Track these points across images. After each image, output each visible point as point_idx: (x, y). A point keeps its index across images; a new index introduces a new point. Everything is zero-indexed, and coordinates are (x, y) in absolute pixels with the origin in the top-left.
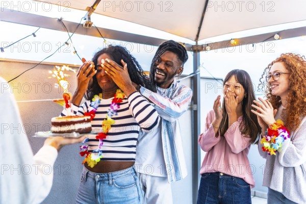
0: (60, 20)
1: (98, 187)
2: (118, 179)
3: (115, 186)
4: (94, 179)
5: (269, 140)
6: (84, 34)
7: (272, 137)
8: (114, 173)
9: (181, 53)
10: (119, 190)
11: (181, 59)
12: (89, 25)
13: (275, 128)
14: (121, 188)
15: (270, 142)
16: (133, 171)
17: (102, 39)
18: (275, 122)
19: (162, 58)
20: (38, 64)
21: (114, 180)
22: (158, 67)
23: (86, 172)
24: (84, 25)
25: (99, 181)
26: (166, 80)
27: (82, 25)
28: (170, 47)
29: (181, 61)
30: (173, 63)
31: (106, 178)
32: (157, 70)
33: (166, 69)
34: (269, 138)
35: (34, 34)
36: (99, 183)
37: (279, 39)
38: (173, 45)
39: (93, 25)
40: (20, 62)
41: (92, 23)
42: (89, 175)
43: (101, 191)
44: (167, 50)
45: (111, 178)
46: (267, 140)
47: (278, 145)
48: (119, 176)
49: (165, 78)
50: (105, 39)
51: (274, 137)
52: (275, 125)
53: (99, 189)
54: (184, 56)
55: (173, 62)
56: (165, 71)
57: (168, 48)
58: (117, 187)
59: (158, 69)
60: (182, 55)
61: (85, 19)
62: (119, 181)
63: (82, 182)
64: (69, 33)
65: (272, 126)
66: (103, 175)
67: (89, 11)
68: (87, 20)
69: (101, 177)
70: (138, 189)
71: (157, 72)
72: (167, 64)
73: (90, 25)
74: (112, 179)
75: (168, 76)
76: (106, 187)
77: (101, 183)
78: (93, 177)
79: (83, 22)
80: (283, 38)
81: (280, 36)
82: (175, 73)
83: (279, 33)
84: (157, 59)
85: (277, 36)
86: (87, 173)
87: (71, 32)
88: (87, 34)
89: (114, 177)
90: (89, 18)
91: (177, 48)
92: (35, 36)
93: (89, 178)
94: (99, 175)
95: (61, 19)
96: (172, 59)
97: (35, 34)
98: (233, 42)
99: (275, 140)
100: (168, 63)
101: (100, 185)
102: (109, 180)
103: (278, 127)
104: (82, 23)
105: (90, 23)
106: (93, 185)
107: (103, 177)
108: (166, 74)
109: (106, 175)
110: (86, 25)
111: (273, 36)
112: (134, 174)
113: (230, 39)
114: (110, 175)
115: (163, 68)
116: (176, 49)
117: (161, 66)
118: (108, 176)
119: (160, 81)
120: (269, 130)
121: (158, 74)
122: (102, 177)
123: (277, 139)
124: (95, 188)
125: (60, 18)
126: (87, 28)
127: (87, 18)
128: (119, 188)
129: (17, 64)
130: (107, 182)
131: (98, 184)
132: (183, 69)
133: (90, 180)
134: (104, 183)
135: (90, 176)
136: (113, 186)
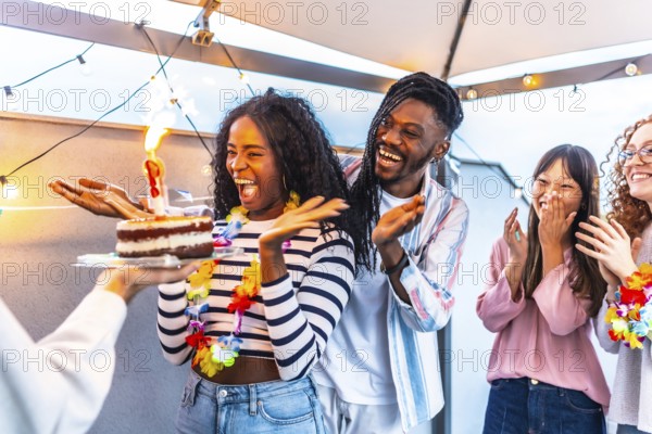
0: (140, 27)
1: (223, 417)
2: (270, 400)
3: (264, 418)
4: (214, 400)
5: (624, 314)
6: (195, 61)
7: (632, 306)
8: (262, 386)
9: (444, 103)
10: (271, 428)
11: (444, 121)
12: (205, 38)
13: (636, 284)
14: (277, 423)
15: (628, 318)
16: (308, 385)
17: (236, 71)
18: (637, 270)
19: (395, 116)
20: (89, 127)
21: (261, 403)
22: (384, 138)
23: (197, 382)
24: (194, 38)
25: (226, 404)
26: (405, 172)
27: (191, 38)
28: (418, 89)
29: (443, 126)
30: (422, 129)
31: (244, 397)
32: (381, 147)
33: (403, 143)
34: (623, 308)
35: (80, 58)
36: (226, 409)
37: (635, 75)
38: (425, 85)
39: (214, 40)
40: (49, 122)
41: (213, 35)
42: (201, 389)
43: (229, 428)
44: (408, 96)
45: (254, 396)
46: (620, 313)
47: (647, 324)
48: (273, 393)
49: (403, 167)
50: (242, 71)
51: (635, 307)
52: (635, 277)
53: (226, 424)
54: (453, 112)
55: (424, 126)
56: (402, 148)
57: (411, 90)
58: (267, 420)
59: (384, 143)
60: (448, 110)
61: (197, 26)
62: (273, 404)
63: (183, 407)
64: (161, 57)
65: (629, 279)
66: (237, 389)
67: (205, 7)
68: (201, 27)
69: (231, 394)
70: (317, 427)
71: (382, 152)
72: (409, 132)
73: (208, 40)
74: (258, 400)
75: (409, 164)
76: (241, 417)
77: (229, 409)
78: (211, 394)
79: (192, 32)
80: (644, 73)
81: (638, 68)
82: (429, 155)
83: (635, 61)
84: (383, 120)
85: (631, 68)
86: (199, 385)
87: (165, 54)
88: (200, 60)
89: (262, 396)
90: (206, 24)
91: (435, 90)
92: (82, 62)
93: (201, 396)
94: (227, 388)
95: (142, 24)
96: (421, 119)
97: (84, 57)
98: (528, 81)
99: (638, 315)
100: (411, 128)
101: (228, 412)
102: (249, 402)
103: (645, 282)
104: (189, 35)
105: (207, 34)
106: (212, 413)
107: (237, 394)
108: (405, 157)
109: (243, 389)
110: (199, 38)
111: (624, 68)
112: (311, 392)
113: (522, 74)
114: (253, 390)
115: (398, 142)
116: (432, 94)
117: (392, 137)
118: (249, 393)
119: (388, 176)
120: (623, 289)
121: (383, 156)
122: (233, 395)
123: (643, 312)
124: (216, 420)
125: (138, 23)
126: (199, 47)
127: (201, 22)
128: (272, 424)
129: (41, 125)
130: (246, 406)
131: (222, 410)
132: (449, 145)
133: (204, 402)
134: (236, 408)
135: (205, 391)
136: (259, 416)
